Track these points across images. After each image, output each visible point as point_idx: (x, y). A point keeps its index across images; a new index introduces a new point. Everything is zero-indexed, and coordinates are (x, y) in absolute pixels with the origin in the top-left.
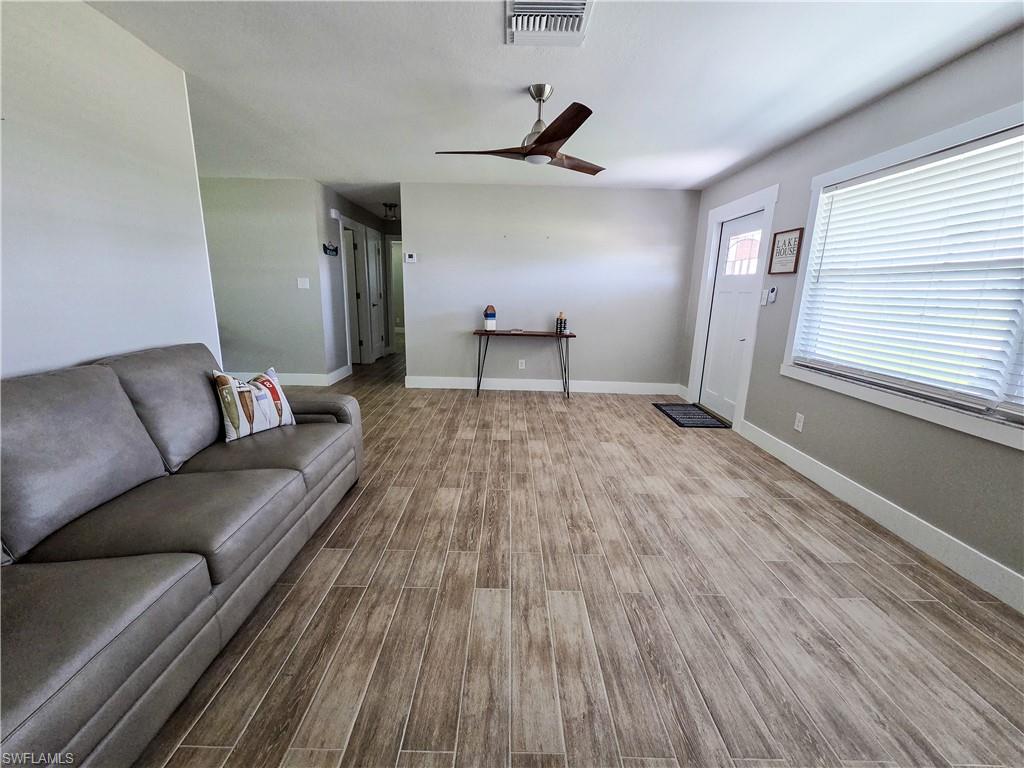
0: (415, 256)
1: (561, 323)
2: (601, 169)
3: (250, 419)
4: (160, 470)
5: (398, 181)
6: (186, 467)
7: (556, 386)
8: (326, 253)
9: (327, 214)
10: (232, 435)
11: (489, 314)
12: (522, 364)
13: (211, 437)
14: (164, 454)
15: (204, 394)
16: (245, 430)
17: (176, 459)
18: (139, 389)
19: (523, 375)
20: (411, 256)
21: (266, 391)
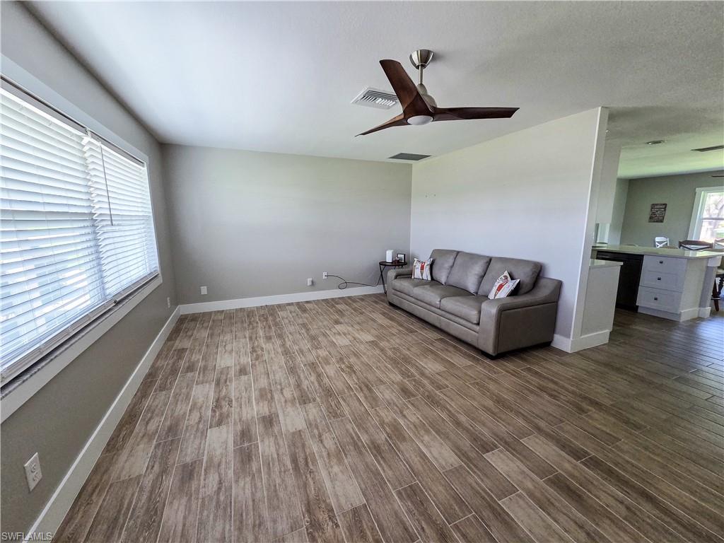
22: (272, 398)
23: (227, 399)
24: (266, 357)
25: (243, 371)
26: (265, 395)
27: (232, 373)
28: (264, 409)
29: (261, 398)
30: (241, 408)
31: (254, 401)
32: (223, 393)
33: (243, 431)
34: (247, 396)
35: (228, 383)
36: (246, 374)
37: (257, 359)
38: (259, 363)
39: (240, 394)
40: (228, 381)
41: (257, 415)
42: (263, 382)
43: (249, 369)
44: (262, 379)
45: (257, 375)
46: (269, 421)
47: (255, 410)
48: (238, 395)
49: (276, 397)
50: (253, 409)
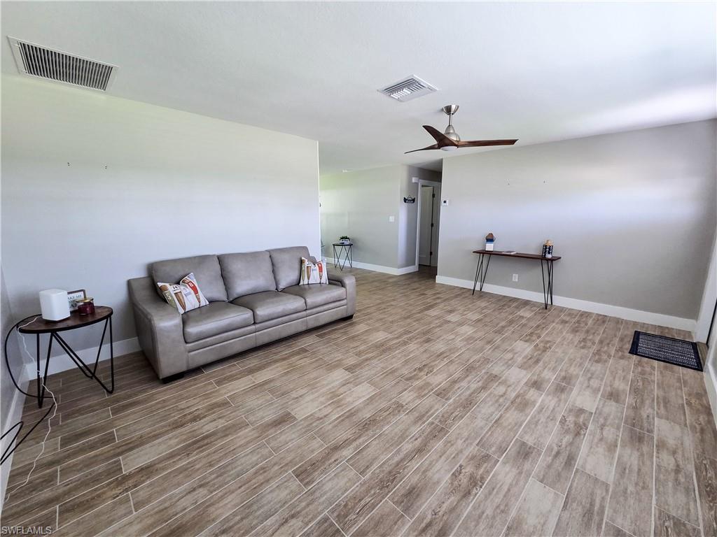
0: (447, 202)
1: (547, 249)
2: (516, 141)
3: (309, 279)
4: (273, 288)
5: (441, 158)
6: (284, 291)
7: (539, 297)
8: (405, 202)
9: (410, 180)
10: (301, 283)
11: (490, 239)
12: (515, 278)
13: (295, 282)
14: (277, 284)
15: (297, 266)
16: (306, 282)
17: (281, 286)
18: (275, 261)
19: (516, 286)
20: (445, 202)
21: (317, 267)
22: (517, 397)
23: (565, 427)
24: (472, 449)
25: (525, 452)
26: (522, 404)
27: (541, 462)
28: (532, 394)
29: (528, 403)
30: (554, 409)
31: (536, 406)
32: (568, 438)
33: (561, 392)
34: (541, 415)
35: (556, 449)
36: (524, 444)
37: (486, 458)
38: (491, 446)
39: (547, 422)
40: (554, 453)
41: (542, 394)
42: (512, 416)
43: (512, 449)
44: (510, 421)
45: (510, 430)
46: (537, 385)
47: (541, 399)
48: (550, 424)
49: (513, 395)
50: (543, 401)
